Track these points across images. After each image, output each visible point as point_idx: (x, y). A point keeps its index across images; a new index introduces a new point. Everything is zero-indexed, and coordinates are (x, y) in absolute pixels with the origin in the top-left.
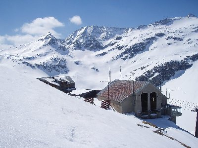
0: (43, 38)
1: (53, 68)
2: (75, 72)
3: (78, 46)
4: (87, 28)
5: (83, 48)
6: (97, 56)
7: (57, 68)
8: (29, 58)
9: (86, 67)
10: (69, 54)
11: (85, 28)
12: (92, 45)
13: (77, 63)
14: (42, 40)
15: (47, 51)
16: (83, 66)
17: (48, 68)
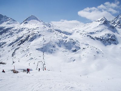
0: (99, 20)
1: (107, 40)
8: (91, 33)
15: (102, 29)
17: (104, 41)
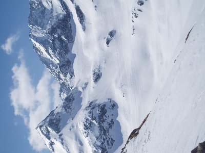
1: (105, 134)
2: (114, 85)
3: (66, 66)
4: (34, 37)
5: (68, 56)
6: (84, 29)
7: (105, 125)
9: (106, 58)
10: (80, 89)
11: (33, 41)
12: (63, 38)
13: (97, 77)
14: (52, 144)
15: (74, 137)
16: (103, 65)
17: (106, 144)
